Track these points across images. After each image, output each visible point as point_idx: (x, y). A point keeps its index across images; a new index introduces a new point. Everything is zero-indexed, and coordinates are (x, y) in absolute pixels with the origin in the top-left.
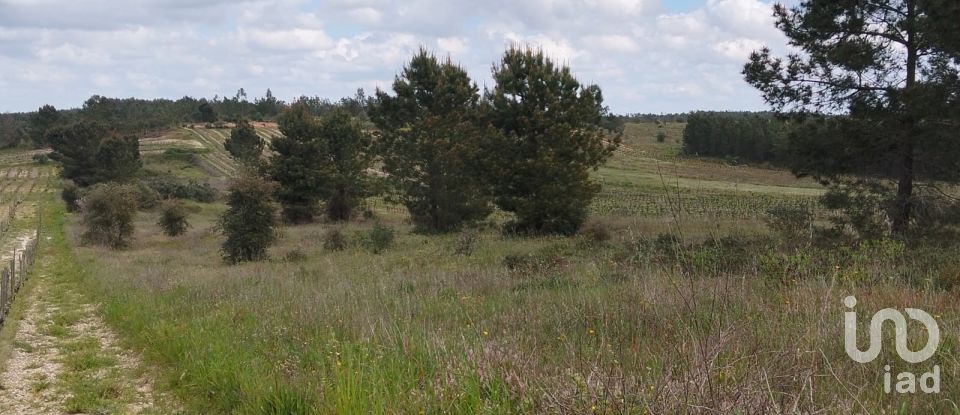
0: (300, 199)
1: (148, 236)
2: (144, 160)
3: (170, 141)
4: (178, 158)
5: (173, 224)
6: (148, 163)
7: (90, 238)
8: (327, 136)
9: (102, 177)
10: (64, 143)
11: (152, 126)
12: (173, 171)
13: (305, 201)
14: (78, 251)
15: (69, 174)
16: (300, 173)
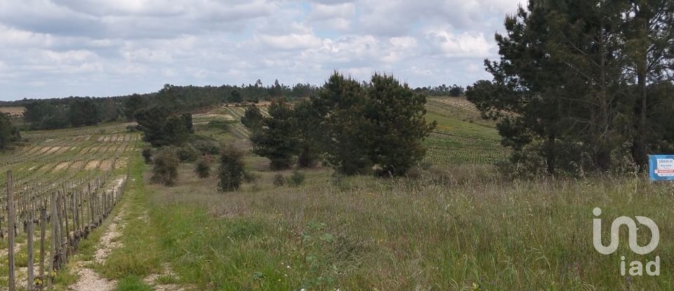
0: (281, 155)
1: (189, 178)
2: (195, 129)
3: (212, 115)
4: (217, 127)
5: (203, 171)
6: (198, 130)
7: (154, 180)
8: (298, 116)
9: (167, 142)
10: (145, 119)
11: (201, 106)
12: (213, 136)
13: (284, 157)
14: (148, 187)
15: (147, 139)
16: (281, 139)
